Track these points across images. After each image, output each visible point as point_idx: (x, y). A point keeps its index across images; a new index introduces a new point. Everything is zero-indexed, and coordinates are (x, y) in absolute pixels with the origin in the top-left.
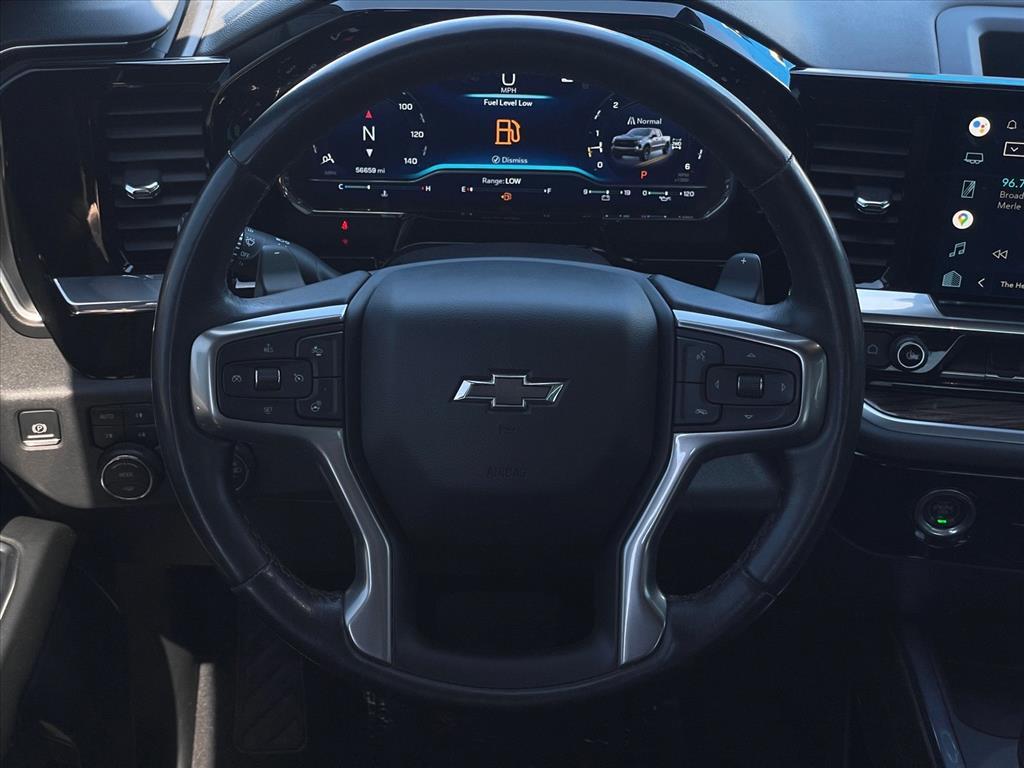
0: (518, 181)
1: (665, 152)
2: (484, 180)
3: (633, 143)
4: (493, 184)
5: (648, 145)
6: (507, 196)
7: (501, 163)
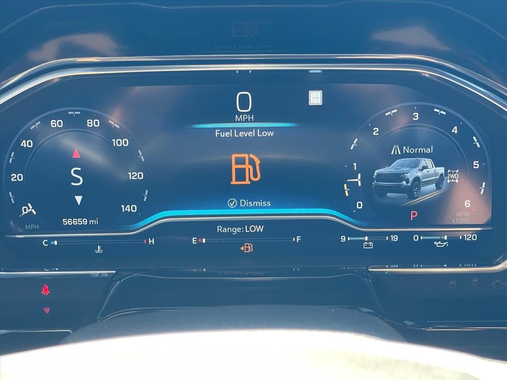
0: (260, 229)
1: (438, 187)
2: (219, 229)
3: (398, 177)
4: (230, 234)
5: (417, 179)
6: (247, 248)
7: (238, 207)
